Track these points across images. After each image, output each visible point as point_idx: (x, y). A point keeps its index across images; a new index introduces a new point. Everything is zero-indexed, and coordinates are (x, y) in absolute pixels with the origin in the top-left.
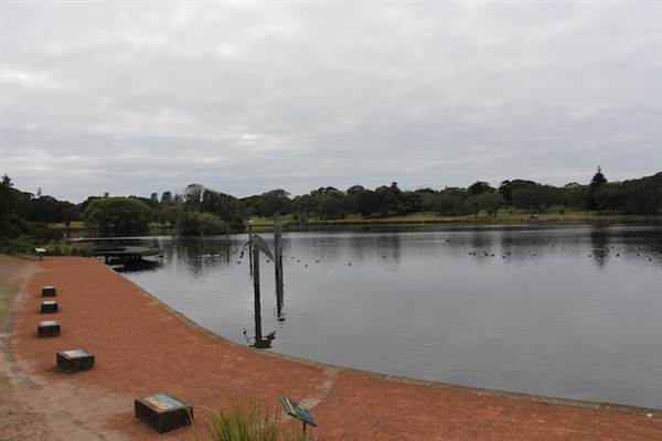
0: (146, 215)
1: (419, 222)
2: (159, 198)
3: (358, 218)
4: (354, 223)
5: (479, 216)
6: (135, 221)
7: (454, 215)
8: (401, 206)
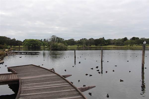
0: (40, 44)
1: (112, 47)
2: (43, 40)
3: (94, 46)
4: (93, 47)
5: (128, 46)
6: (37, 46)
7: (121, 46)
8: (105, 43)
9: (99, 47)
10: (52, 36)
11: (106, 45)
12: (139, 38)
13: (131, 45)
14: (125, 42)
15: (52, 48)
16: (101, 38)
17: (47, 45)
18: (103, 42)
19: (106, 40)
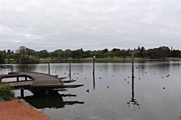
0: (4, 56)
2: (6, 52)
3: (71, 59)
5: (108, 58)
7: (101, 58)
8: (84, 55)
9: (76, 60)
10: (21, 47)
11: (84, 57)
12: (120, 50)
13: (111, 58)
14: (105, 54)
15: (22, 61)
16: (79, 49)
17: (13, 58)
18: (82, 54)
19: (84, 52)
